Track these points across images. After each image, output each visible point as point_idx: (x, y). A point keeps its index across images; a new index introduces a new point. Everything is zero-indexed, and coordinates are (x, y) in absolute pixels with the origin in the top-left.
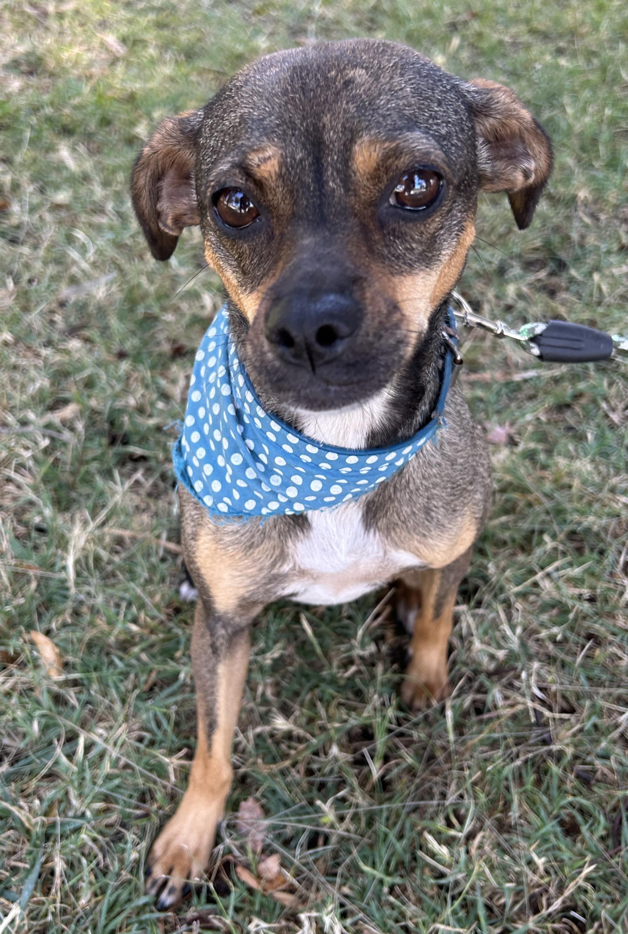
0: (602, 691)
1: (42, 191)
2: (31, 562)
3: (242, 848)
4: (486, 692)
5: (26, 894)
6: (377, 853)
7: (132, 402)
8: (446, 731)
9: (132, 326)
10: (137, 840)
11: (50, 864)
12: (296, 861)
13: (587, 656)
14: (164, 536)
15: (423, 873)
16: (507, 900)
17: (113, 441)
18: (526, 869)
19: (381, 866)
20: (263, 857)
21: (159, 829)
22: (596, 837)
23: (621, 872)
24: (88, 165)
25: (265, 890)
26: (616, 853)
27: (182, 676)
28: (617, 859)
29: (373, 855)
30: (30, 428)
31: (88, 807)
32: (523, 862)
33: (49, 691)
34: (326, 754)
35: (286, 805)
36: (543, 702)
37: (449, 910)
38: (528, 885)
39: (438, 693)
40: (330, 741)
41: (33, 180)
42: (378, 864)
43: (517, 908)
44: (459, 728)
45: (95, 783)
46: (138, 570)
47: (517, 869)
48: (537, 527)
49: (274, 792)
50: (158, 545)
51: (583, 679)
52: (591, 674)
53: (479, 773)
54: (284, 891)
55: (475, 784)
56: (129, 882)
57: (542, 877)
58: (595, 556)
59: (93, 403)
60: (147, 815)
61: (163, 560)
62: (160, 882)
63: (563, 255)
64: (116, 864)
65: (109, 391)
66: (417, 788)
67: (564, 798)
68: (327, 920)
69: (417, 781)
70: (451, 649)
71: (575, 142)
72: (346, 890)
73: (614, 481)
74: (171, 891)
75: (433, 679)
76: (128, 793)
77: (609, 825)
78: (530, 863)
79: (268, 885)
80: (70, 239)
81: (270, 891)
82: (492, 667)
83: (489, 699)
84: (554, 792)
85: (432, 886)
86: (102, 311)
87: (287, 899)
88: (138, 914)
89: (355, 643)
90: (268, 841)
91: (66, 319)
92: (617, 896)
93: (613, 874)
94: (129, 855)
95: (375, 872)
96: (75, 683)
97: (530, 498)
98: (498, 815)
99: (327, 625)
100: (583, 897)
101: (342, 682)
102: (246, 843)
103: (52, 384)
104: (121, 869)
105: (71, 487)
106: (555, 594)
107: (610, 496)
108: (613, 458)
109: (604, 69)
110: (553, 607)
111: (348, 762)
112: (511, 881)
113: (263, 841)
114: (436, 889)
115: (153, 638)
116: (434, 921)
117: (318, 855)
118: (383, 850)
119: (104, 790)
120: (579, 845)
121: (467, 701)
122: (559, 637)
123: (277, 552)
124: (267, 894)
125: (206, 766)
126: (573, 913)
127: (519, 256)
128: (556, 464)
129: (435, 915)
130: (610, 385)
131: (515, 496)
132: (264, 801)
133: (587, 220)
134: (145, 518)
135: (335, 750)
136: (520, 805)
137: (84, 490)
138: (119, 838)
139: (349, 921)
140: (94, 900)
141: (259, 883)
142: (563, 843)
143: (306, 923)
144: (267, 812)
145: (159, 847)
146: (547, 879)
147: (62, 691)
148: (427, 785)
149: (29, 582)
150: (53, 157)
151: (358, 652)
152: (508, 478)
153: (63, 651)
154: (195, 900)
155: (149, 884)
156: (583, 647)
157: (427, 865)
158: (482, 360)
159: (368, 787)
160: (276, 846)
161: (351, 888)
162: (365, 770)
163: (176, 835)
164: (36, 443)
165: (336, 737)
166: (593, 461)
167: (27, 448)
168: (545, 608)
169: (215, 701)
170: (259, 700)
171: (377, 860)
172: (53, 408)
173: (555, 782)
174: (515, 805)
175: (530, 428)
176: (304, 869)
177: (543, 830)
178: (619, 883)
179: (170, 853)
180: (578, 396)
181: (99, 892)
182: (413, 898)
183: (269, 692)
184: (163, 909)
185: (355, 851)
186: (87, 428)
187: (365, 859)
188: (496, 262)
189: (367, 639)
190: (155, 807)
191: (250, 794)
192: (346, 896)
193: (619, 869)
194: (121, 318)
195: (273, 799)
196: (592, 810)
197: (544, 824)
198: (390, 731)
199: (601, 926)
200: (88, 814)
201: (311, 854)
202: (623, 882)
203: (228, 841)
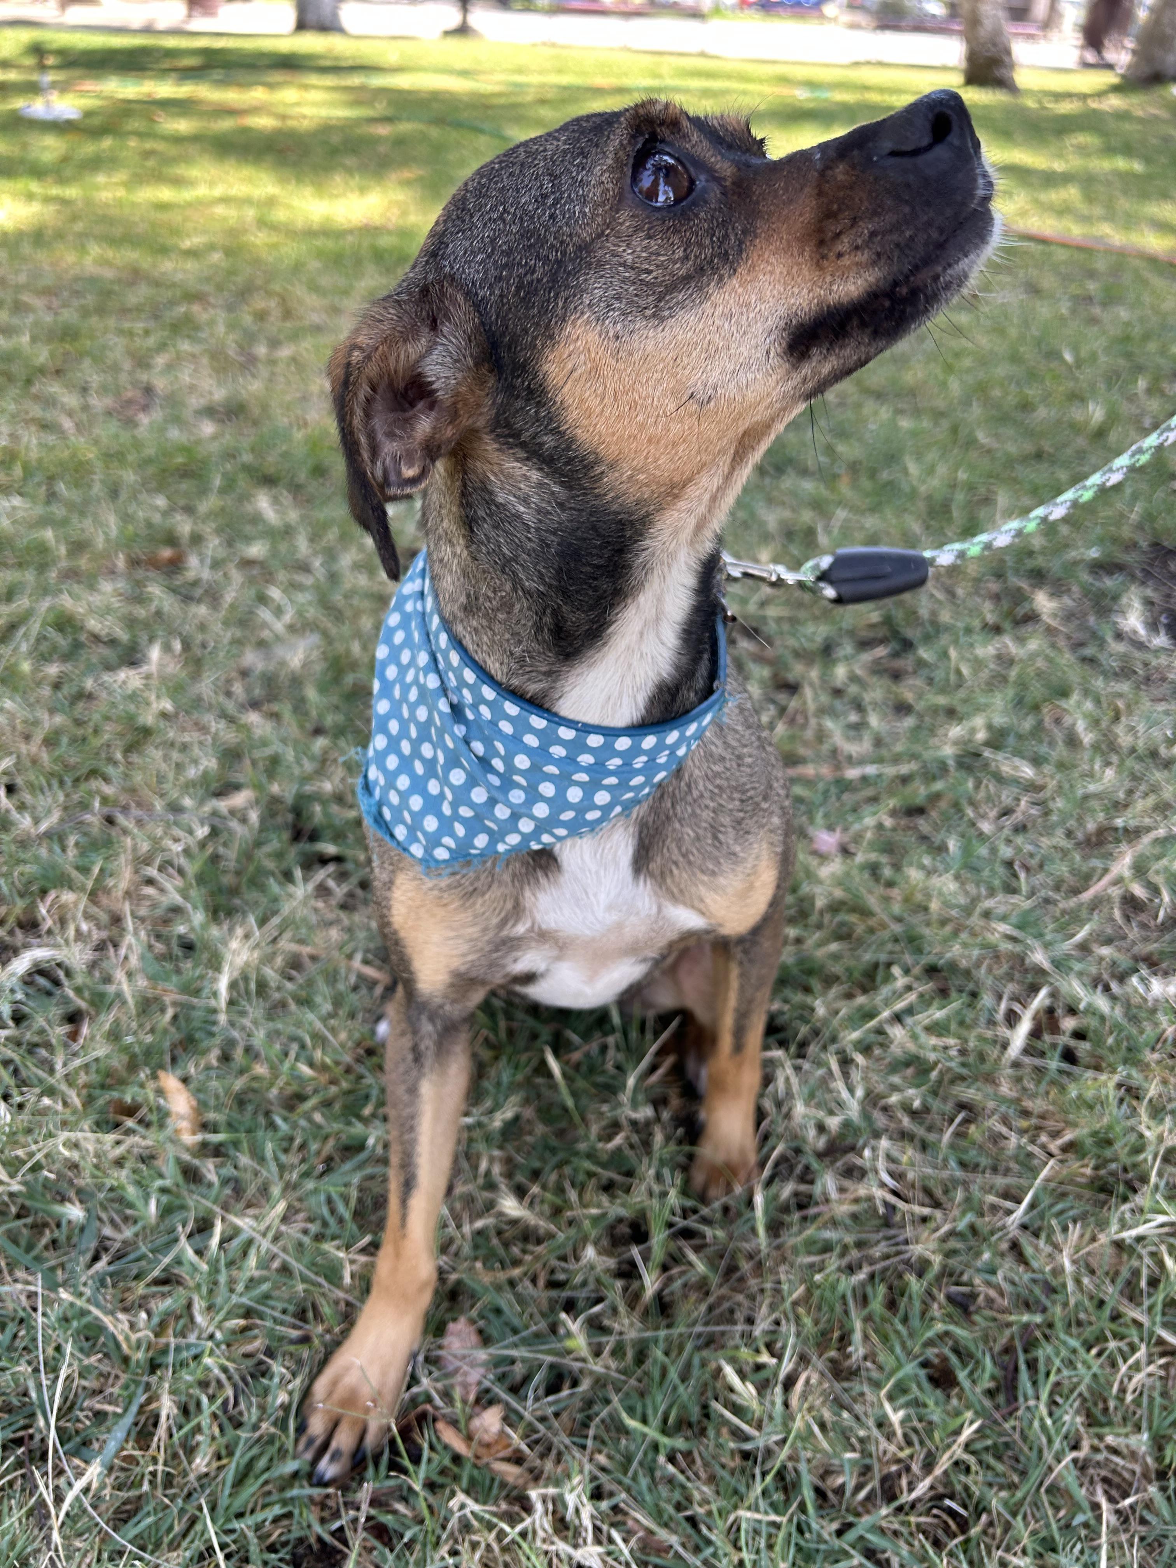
0: (979, 1179)
1: (230, 543)
2: (169, 986)
3: (446, 1395)
4: (812, 1182)
5: (112, 1446)
6: (649, 1402)
7: (328, 787)
8: (754, 1230)
9: (335, 699)
10: (289, 1376)
11: (153, 1406)
12: (527, 1415)
13: (958, 1134)
14: (359, 957)
15: (718, 1434)
16: (847, 1479)
17: (297, 836)
18: (875, 1432)
19: (655, 1421)
20: (477, 1409)
21: (324, 1363)
22: (978, 1390)
23: (1020, 1442)
24: (293, 516)
25: (477, 1457)
26: (1011, 1414)
27: (371, 1141)
28: (1012, 1422)
29: (644, 1406)
30: (185, 818)
31: (219, 1327)
32: (871, 1423)
33: (178, 1161)
34: (577, 1259)
35: (515, 1331)
36: (895, 1193)
37: (758, 1488)
38: (879, 1460)
39: (742, 1175)
40: (585, 1240)
41: (219, 531)
42: (651, 1418)
43: (862, 1494)
44: (775, 1228)
45: (232, 1291)
46: (318, 999)
47: (862, 1433)
48: (883, 957)
49: (498, 1311)
50: (349, 969)
51: (953, 1164)
52: (965, 1157)
53: (802, 1289)
54: (508, 1460)
55: (795, 1304)
56: (271, 1440)
57: (901, 1449)
58: (965, 998)
59: (275, 788)
60: (305, 1340)
61: (355, 989)
62: (318, 1442)
63: (910, 633)
64: (254, 1410)
65: (297, 771)
66: (710, 1309)
67: (929, 1327)
68: (571, 1499)
69: (711, 1299)
70: (760, 1115)
71: (921, 505)
72: (602, 1459)
73: (989, 904)
74: (335, 1457)
75: (735, 1157)
76: (280, 1306)
77: (998, 1373)
78: (882, 1424)
79: (482, 1451)
80: (262, 599)
81: (485, 1460)
82: (821, 1143)
83: (817, 1189)
84: (915, 1322)
85: (732, 1452)
86: (296, 681)
87: (511, 1472)
88: (282, 1489)
89: (625, 1098)
90: (487, 1384)
91: (248, 690)
92: (1016, 1479)
93: (1007, 1445)
94: (275, 1398)
95: (646, 1430)
96: (217, 1151)
97: (872, 922)
98: (833, 1353)
99: (585, 1078)
100: (963, 1478)
101: (605, 1157)
102: (452, 1386)
103: (222, 765)
104: (260, 1420)
105: (234, 891)
106: (911, 1047)
107: (982, 923)
108: (986, 873)
109: (954, 430)
110: (907, 1064)
111: (608, 1270)
112: (854, 1450)
113: (479, 1383)
114: (738, 1460)
115: (333, 1089)
116: (736, 1507)
117: (562, 1405)
118: (659, 1398)
119: (245, 1300)
120: (955, 1402)
121: (787, 1190)
122: (917, 1104)
123: (509, 905)
124: (480, 1463)
125: (398, 1255)
126: (948, 1502)
127: (851, 633)
128: (907, 879)
129: (737, 1497)
130: (977, 787)
131: (853, 918)
132: (481, 1323)
133: (940, 595)
134: (334, 934)
135: (590, 1253)
136: (866, 1337)
137: (252, 895)
138: (261, 1371)
139: (604, 1505)
140: (215, 1465)
141: (469, 1446)
142: (931, 1397)
143: (539, 1507)
144: (486, 1340)
145: (320, 1386)
146: (908, 1452)
147: (196, 1162)
148: (726, 1305)
149: (163, 1010)
150: (249, 508)
151: (627, 1113)
152: (838, 893)
153: (201, 1106)
154: (370, 1471)
155: (301, 1446)
156: (951, 1121)
157: (727, 1423)
158: (802, 751)
159: (640, 1308)
160: (499, 1391)
161: (609, 1457)
162: (635, 1285)
163: (347, 1369)
164: (191, 832)
165: (594, 1234)
166: (957, 877)
167: (176, 840)
168: (896, 1066)
169: (413, 1142)
170: (481, 1181)
171: (650, 1412)
172: (220, 794)
173: (917, 1306)
174: (857, 1336)
175: (869, 835)
176: (540, 1427)
177: (900, 1374)
178: (1017, 1460)
179: (336, 1396)
180: (936, 797)
181: (223, 1452)
182: (703, 1475)
183: (497, 1169)
184: (323, 1483)
185: (615, 1399)
186: (262, 820)
187: (631, 1411)
188: (819, 639)
189: (641, 1097)
190: (320, 1329)
191: (462, 1312)
192: (603, 1469)
193: (1017, 1436)
194: (322, 689)
195: (496, 1322)
196: (972, 1348)
197: (900, 1366)
198: (670, 1225)
199: (991, 1524)
200: (219, 1335)
201: (550, 1404)
202: (1022, 1459)
203: (425, 1381)
